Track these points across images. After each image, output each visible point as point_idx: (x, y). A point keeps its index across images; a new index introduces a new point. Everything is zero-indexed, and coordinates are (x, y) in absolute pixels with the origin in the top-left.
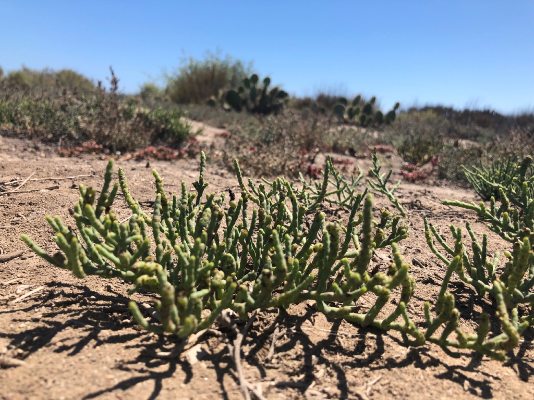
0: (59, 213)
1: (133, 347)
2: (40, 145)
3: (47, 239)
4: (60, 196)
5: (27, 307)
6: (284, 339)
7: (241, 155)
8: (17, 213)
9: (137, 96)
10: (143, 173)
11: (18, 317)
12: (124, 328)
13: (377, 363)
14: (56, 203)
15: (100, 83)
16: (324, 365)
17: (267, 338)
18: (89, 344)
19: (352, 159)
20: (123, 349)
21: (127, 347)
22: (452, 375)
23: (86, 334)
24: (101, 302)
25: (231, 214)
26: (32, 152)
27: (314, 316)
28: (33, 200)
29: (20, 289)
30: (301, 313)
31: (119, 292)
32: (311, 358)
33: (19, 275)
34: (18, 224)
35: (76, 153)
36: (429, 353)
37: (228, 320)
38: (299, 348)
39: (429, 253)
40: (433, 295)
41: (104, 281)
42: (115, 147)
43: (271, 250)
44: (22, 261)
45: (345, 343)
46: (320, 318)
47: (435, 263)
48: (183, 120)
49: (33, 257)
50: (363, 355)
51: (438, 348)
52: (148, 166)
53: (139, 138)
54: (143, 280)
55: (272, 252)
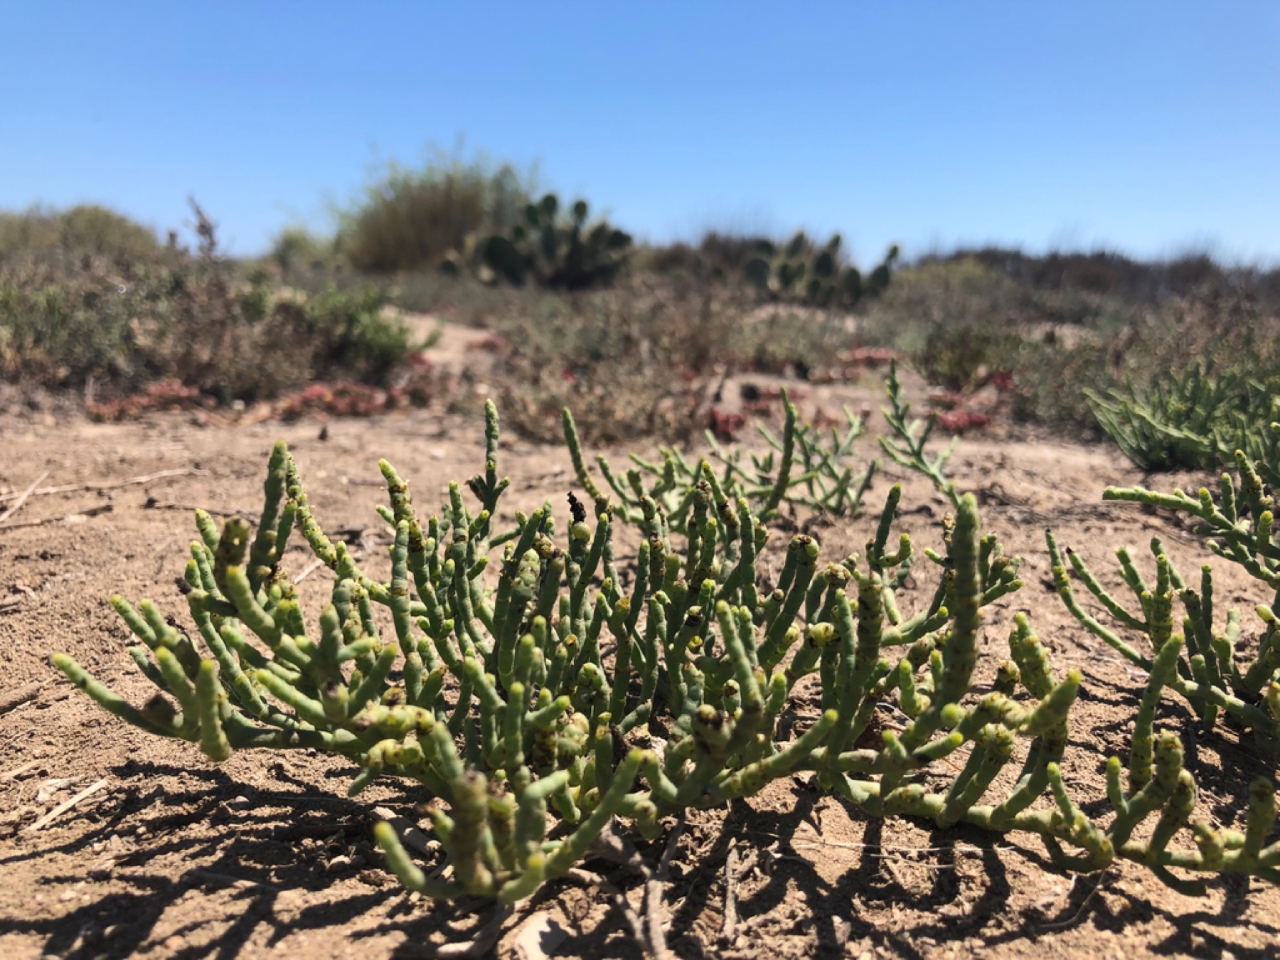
0: (123, 577)
1: (370, 933)
2: (41, 397)
3: (98, 648)
4: (120, 529)
5: (72, 840)
6: (755, 878)
7: (544, 396)
8: (11, 583)
9: (265, 260)
10: (317, 456)
11: (52, 870)
12: (337, 882)
13: (999, 925)
14: (111, 549)
15: (173, 237)
16: (867, 942)
17: (713, 879)
18: (254, 936)
19: (802, 387)
20: (345, 942)
21: (358, 936)
22: (1190, 941)
23: (242, 906)
24: (266, 811)
25: (580, 558)
26: (21, 415)
27: (819, 810)
28: (50, 547)
29: (45, 790)
30: (785, 805)
31: (306, 779)
32: (832, 923)
33: (37, 752)
34: (19, 612)
35: (134, 411)
36: (1121, 885)
37: (617, 843)
38: (795, 898)
39: (1050, 617)
40: (1094, 729)
41: (263, 752)
42: (228, 392)
43: (692, 644)
44: (39, 712)
45: (904, 875)
46: (833, 812)
47: (1071, 639)
48: (388, 314)
49: (66, 698)
50: (958, 905)
51: (1142, 871)
52: (323, 436)
53: (286, 365)
54: (384, 754)
55: (695, 651)
